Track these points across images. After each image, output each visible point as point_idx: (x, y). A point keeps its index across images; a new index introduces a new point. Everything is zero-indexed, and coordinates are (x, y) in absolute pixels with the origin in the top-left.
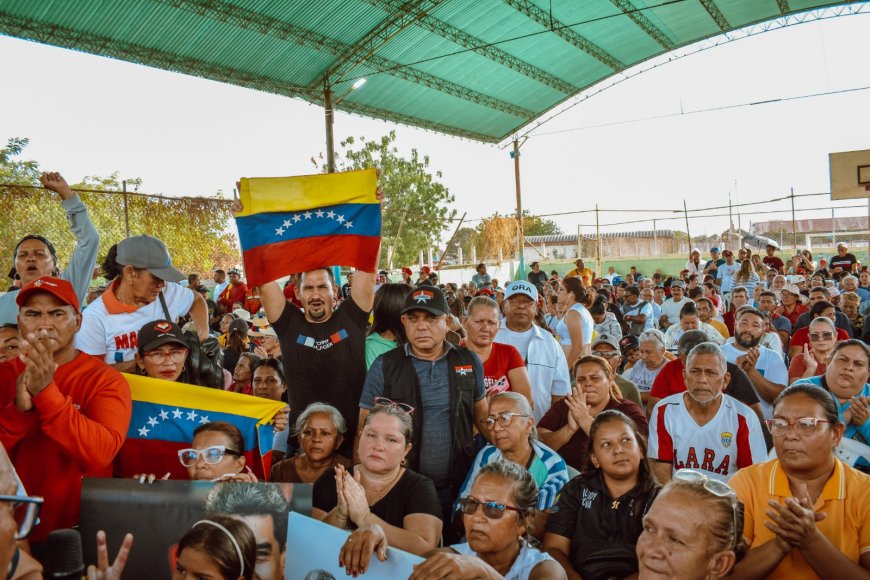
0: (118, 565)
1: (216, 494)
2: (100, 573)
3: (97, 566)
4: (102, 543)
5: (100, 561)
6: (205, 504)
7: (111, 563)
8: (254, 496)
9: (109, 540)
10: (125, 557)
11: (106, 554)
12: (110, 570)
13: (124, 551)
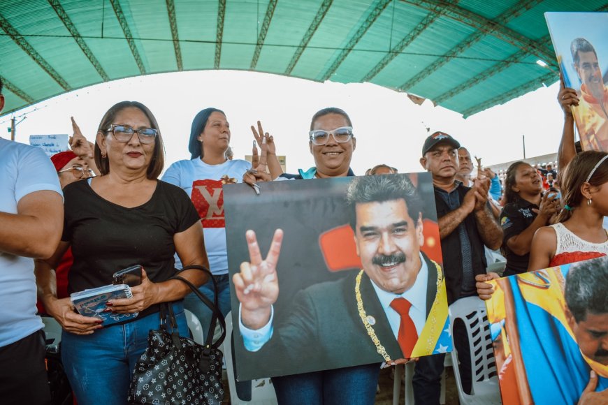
0: (272, 258)
1: (355, 187)
2: (254, 268)
3: (250, 262)
4: (252, 241)
5: (252, 258)
6: (346, 196)
7: (264, 258)
8: (388, 185)
9: (259, 237)
10: (278, 250)
11: (258, 250)
12: (264, 264)
13: (275, 246)
